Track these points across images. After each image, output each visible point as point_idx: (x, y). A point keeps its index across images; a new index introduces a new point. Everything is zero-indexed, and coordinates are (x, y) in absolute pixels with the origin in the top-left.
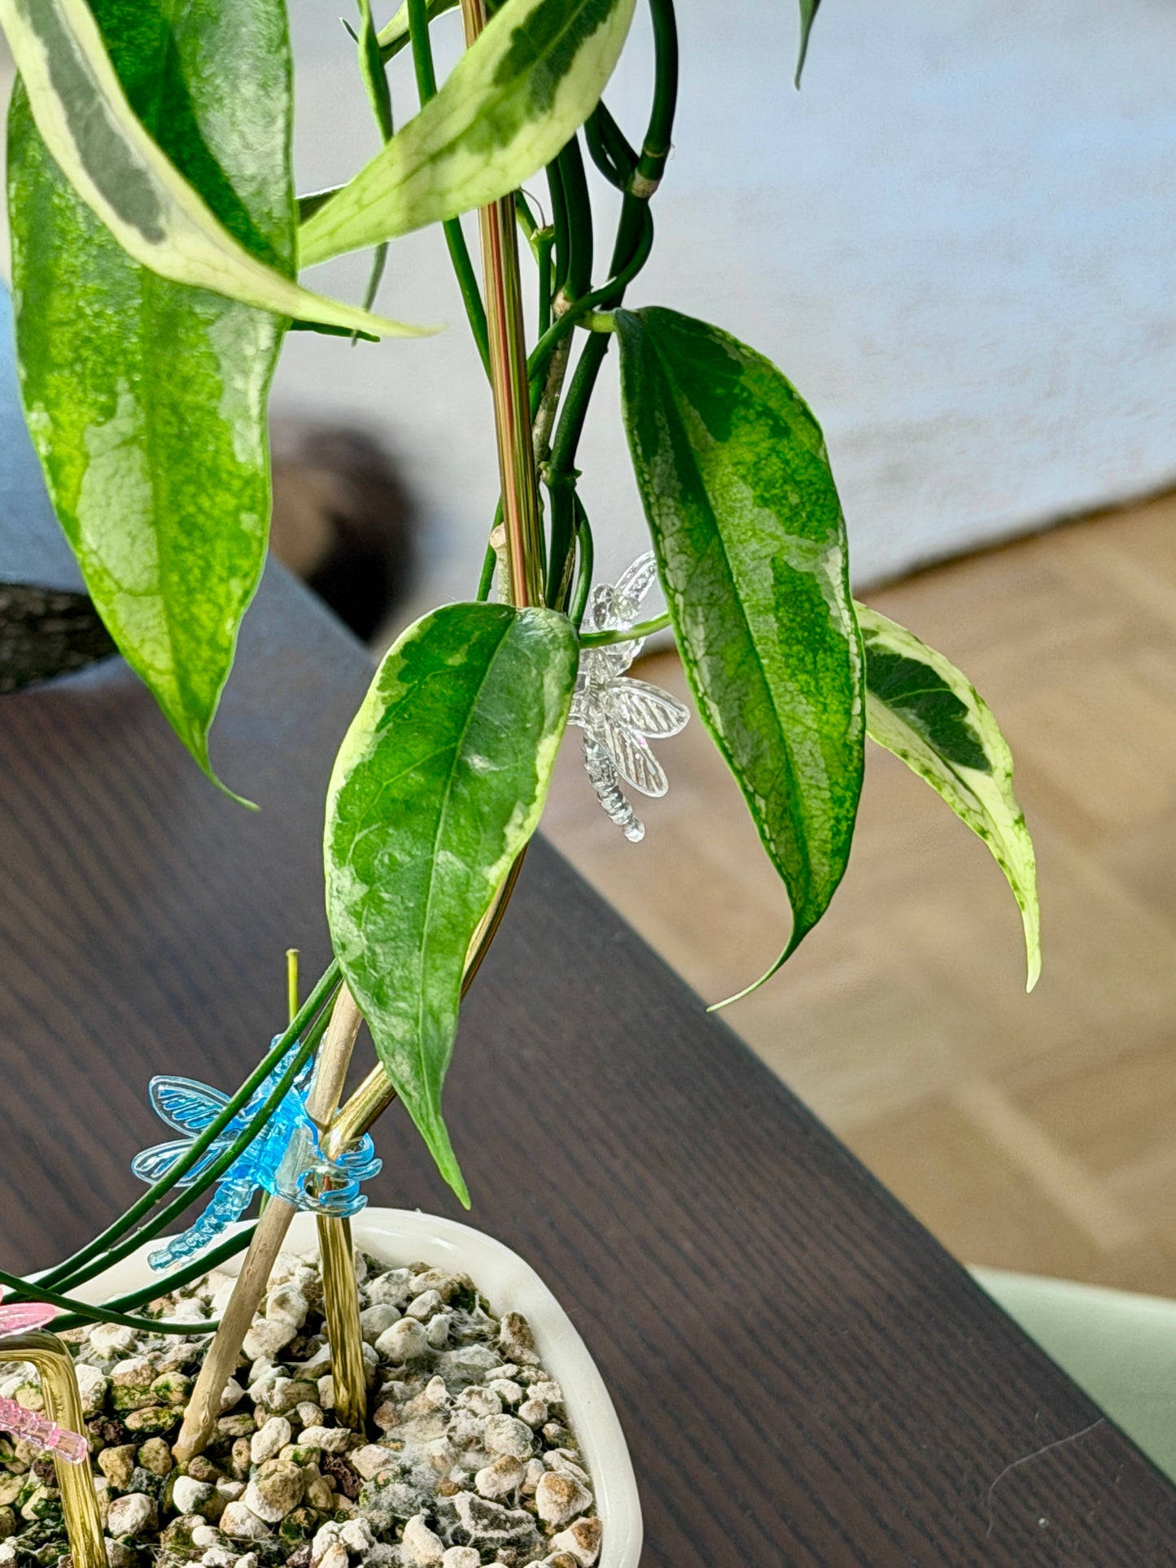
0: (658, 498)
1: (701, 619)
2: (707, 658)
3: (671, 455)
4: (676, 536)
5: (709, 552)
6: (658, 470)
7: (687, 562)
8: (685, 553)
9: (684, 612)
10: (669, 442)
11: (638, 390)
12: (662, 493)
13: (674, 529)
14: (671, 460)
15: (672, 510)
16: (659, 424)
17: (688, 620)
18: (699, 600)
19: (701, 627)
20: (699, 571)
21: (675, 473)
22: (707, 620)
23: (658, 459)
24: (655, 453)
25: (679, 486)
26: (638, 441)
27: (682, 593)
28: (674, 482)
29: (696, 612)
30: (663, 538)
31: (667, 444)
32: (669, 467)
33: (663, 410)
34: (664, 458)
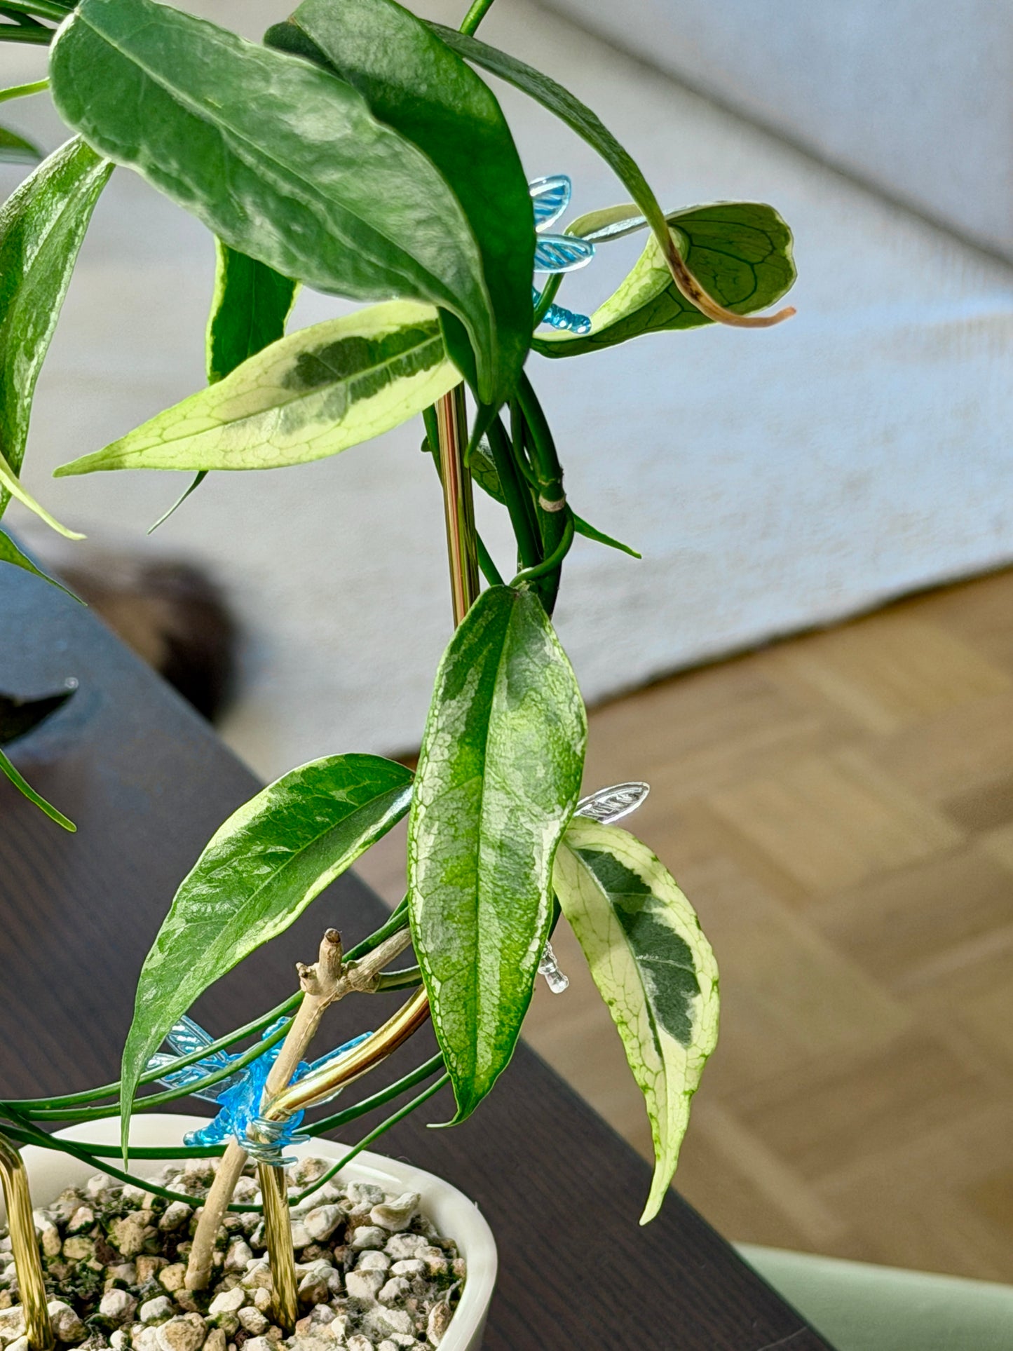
0: (438, 731)
1: (435, 830)
2: (428, 862)
3: (468, 705)
4: (440, 764)
5: (465, 785)
6: (450, 711)
7: (440, 786)
8: (442, 779)
9: (422, 820)
10: (472, 694)
11: (463, 648)
12: (443, 730)
13: (441, 758)
14: (464, 709)
15: (447, 744)
16: (469, 678)
17: (423, 827)
18: (439, 817)
19: (432, 837)
20: (449, 796)
21: (464, 718)
22: (439, 834)
23: (454, 703)
24: (453, 698)
25: (463, 728)
26: (443, 684)
27: (427, 807)
28: (458, 724)
29: (432, 825)
30: (428, 761)
31: (469, 695)
32: (460, 712)
33: (480, 669)
34: (459, 705)
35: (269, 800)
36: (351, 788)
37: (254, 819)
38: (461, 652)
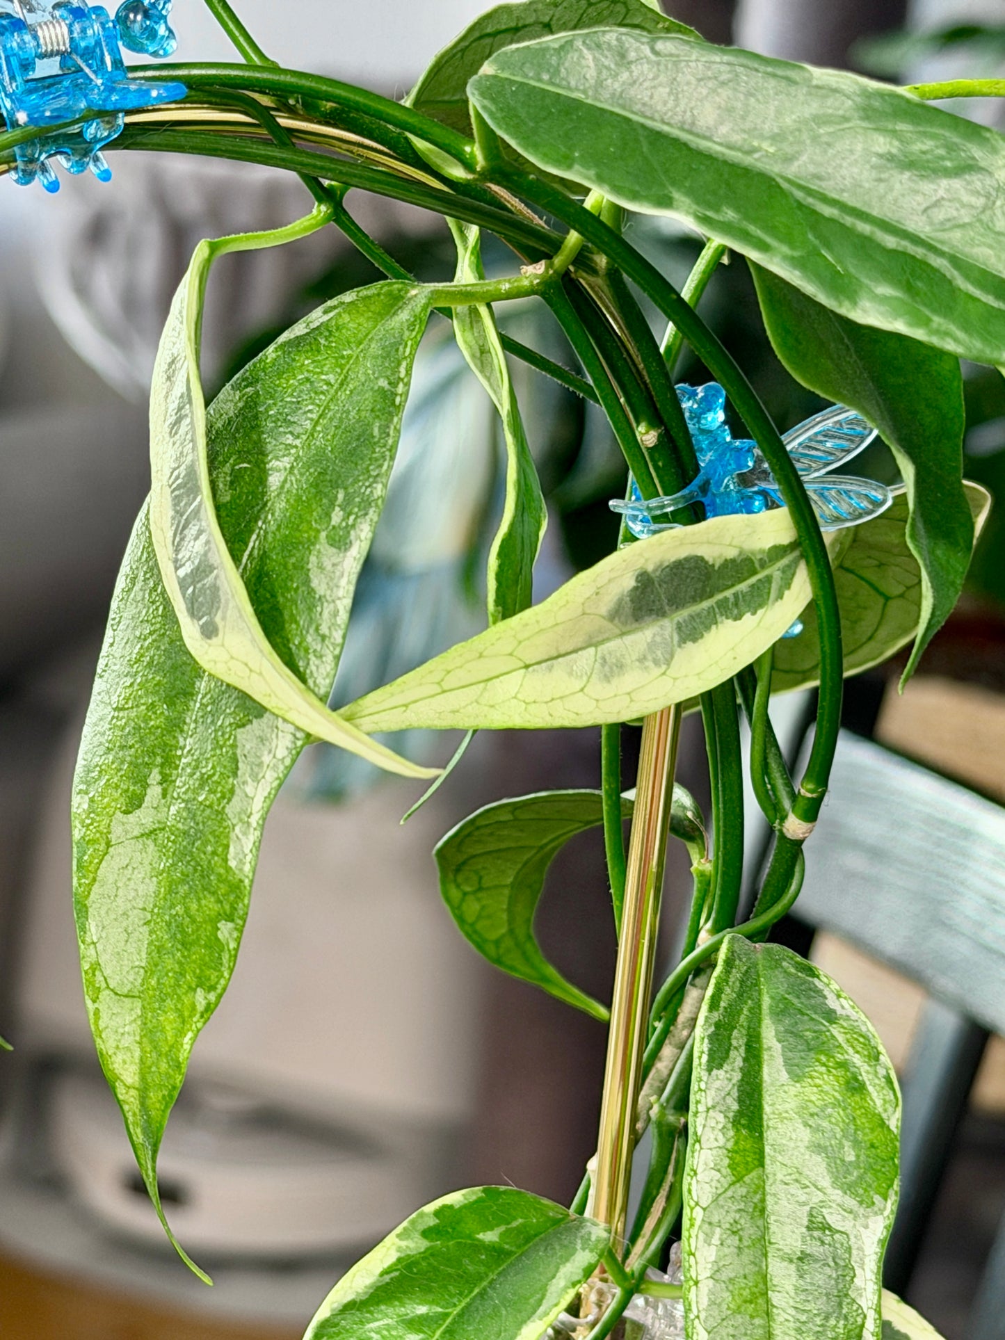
0: (708, 1109)
1: (716, 1240)
2: (711, 1282)
3: (737, 1076)
4: (714, 1152)
5: (746, 1179)
6: (718, 1084)
7: (718, 1181)
8: (719, 1171)
9: (700, 1227)
10: (739, 1062)
11: (723, 1004)
12: (714, 1107)
13: (716, 1144)
14: (734, 1081)
15: (720, 1126)
16: (734, 1043)
17: (701, 1236)
18: (719, 1221)
19: (714, 1249)
20: (729, 1193)
21: (735, 1094)
22: (722, 1244)
23: (721, 1073)
24: (720, 1067)
25: (735, 1107)
26: (706, 1049)
27: (704, 1209)
28: (729, 1100)
29: (713, 1233)
30: (701, 1148)
31: (736, 1063)
32: (730, 1086)
33: (744, 1032)
34: (728, 1076)
35: (399, 1249)
36: (502, 1228)
37: (382, 1275)
38: (721, 1010)
